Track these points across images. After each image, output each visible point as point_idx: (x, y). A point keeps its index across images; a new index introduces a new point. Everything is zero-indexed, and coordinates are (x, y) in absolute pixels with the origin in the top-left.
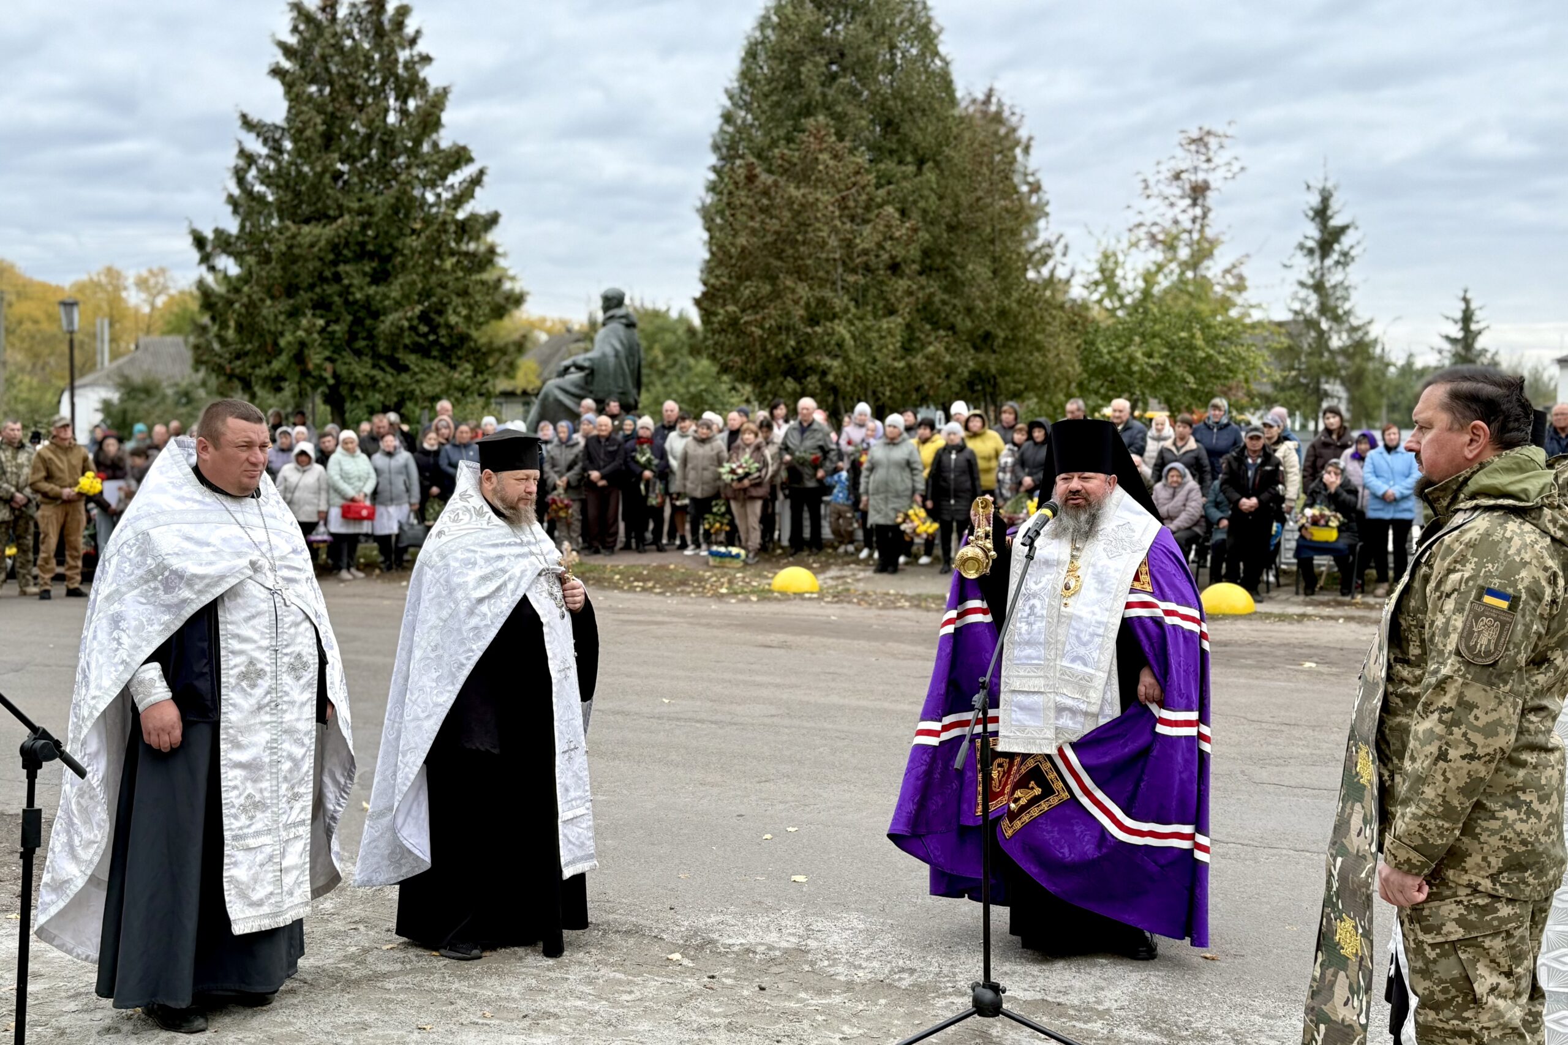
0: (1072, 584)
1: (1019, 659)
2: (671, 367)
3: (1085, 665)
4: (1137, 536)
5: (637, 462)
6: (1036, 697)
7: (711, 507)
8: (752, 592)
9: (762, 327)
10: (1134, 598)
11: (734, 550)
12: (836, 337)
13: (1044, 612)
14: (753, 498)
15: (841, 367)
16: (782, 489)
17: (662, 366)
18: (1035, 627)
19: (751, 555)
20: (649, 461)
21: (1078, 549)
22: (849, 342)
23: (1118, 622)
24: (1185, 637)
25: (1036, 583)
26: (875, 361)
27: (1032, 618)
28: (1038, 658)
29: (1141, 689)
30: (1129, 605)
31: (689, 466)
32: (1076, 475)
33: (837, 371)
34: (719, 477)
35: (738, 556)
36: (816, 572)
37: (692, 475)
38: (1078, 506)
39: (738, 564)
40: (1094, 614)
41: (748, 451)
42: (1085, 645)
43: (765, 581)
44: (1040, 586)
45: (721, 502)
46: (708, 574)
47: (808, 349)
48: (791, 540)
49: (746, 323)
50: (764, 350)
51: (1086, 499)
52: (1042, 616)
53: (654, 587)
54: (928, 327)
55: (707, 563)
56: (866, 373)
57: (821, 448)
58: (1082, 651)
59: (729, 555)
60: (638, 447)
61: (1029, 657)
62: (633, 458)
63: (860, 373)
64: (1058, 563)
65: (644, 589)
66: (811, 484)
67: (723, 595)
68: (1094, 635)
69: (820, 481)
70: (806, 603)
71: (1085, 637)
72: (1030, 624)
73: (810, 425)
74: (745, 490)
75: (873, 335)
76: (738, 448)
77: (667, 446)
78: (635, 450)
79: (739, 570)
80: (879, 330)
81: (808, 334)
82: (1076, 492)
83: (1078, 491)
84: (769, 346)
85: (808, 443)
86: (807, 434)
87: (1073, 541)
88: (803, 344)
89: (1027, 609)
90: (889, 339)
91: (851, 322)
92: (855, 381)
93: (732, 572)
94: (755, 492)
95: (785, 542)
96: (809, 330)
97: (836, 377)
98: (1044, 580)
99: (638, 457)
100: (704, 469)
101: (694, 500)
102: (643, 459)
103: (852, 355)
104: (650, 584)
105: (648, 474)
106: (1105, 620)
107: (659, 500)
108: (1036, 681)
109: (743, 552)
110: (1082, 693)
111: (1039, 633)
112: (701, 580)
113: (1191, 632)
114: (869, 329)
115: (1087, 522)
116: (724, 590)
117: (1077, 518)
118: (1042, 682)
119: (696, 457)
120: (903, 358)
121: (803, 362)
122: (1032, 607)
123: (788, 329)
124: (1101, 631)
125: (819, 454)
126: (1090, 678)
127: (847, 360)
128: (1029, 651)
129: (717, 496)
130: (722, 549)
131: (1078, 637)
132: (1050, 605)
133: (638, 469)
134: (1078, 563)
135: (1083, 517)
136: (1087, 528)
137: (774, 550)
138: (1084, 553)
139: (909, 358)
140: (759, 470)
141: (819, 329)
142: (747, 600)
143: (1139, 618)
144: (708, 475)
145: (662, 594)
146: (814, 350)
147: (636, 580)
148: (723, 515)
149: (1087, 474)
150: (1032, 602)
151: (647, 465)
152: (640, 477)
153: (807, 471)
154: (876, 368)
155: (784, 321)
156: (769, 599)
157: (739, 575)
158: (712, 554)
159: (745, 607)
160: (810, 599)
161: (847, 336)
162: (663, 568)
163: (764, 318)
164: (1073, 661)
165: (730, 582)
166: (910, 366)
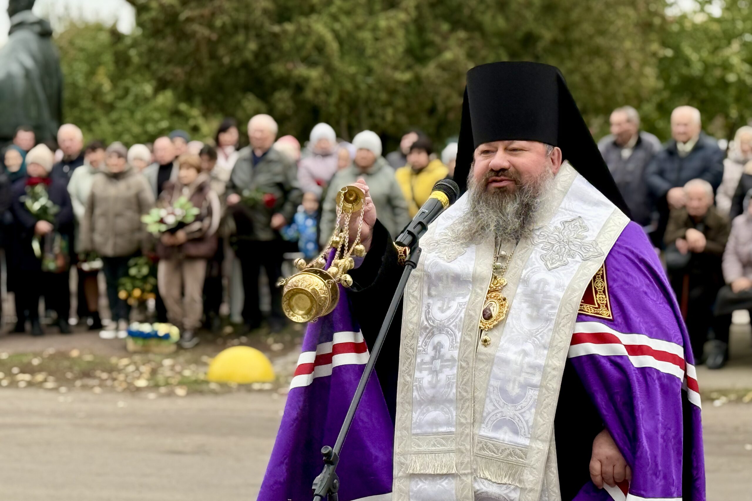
0: (495, 311)
1: (420, 426)
2: (122, 97)
3: (516, 432)
4: (591, 236)
5: (27, 211)
6: (445, 484)
7: (128, 268)
8: (181, 384)
9: (211, 26)
10: (583, 328)
11: (162, 328)
12: (313, 38)
13: (455, 353)
14: (192, 258)
15: (322, 78)
16: (232, 244)
17: (109, 98)
18: (442, 377)
19: (187, 335)
20: (44, 209)
21: (503, 258)
22: (333, 46)
23: (561, 365)
24: (662, 386)
25: (442, 310)
26: (369, 71)
27: (438, 363)
28: (448, 424)
29: (595, 466)
30: (577, 339)
31: (98, 211)
32: (501, 145)
33: (317, 84)
34: (140, 227)
35: (167, 337)
36: (272, 356)
37: (100, 224)
38: (503, 191)
39: (169, 347)
40: (525, 353)
41: (187, 192)
42: (514, 401)
43: (202, 369)
44: (449, 313)
45: (141, 261)
46: (125, 361)
47: (275, 55)
48: (244, 313)
49: (189, 20)
50: (213, 56)
51: (515, 181)
52: (453, 359)
53: (45, 381)
54: (445, 27)
55: (124, 348)
56: (356, 87)
57: (280, 186)
58: (509, 412)
59: (154, 336)
60: (28, 189)
61: (434, 423)
62: (23, 205)
63: (348, 87)
64: (475, 280)
65: (30, 384)
66: (264, 235)
67: (139, 389)
68: (526, 386)
69: (276, 231)
70: (252, 397)
71: (514, 390)
72: (435, 372)
73: (265, 154)
74: (180, 247)
75: (366, 35)
76: (173, 187)
77: (72, 188)
78: (24, 193)
79: (168, 356)
80: (375, 29)
81: (275, 35)
82: (500, 172)
83: (503, 170)
84: (222, 51)
85: (263, 178)
86: (261, 166)
87: (497, 245)
88: (269, 50)
89: (430, 349)
90: (388, 42)
91: (335, 18)
92: (341, 99)
93: (158, 358)
94: (193, 250)
95: (237, 318)
96: (276, 29)
97: (316, 92)
98: (454, 305)
99: (28, 202)
100: (118, 215)
101: (106, 259)
102: (36, 207)
103: (337, 62)
104: (40, 377)
105: (43, 226)
106: (541, 362)
107: (60, 262)
108: (445, 459)
109: (174, 331)
110: (513, 476)
111: (449, 385)
112: (112, 370)
113: (671, 377)
114: (359, 27)
115: (518, 214)
116: (142, 383)
117: (501, 209)
118: (453, 458)
119: (106, 199)
120: (409, 68)
121: (270, 73)
122: (437, 347)
123: (247, 27)
124: (536, 379)
125: (277, 194)
126: (524, 452)
127: (329, 69)
128: (434, 414)
129: (138, 253)
130: (146, 328)
131: (503, 391)
132: (464, 341)
133: (29, 222)
134: (503, 280)
135: (511, 208)
136: (517, 223)
137: (221, 328)
138: (512, 265)
139: (418, 68)
140: (199, 218)
141: (290, 27)
142: (171, 394)
143: (592, 357)
144: (122, 224)
145: (55, 389)
146: (284, 56)
147: (23, 372)
148: (144, 279)
149: (517, 144)
150: (436, 339)
151: (43, 214)
152: (31, 232)
153: (260, 218)
154: (370, 80)
155: (242, 17)
156: (201, 393)
157: (168, 362)
158: (133, 335)
159: (165, 404)
160: (260, 391)
161: (329, 37)
162: (64, 355)
163: (213, 14)
164: (497, 427)
165: (154, 372)
166: (418, 80)
